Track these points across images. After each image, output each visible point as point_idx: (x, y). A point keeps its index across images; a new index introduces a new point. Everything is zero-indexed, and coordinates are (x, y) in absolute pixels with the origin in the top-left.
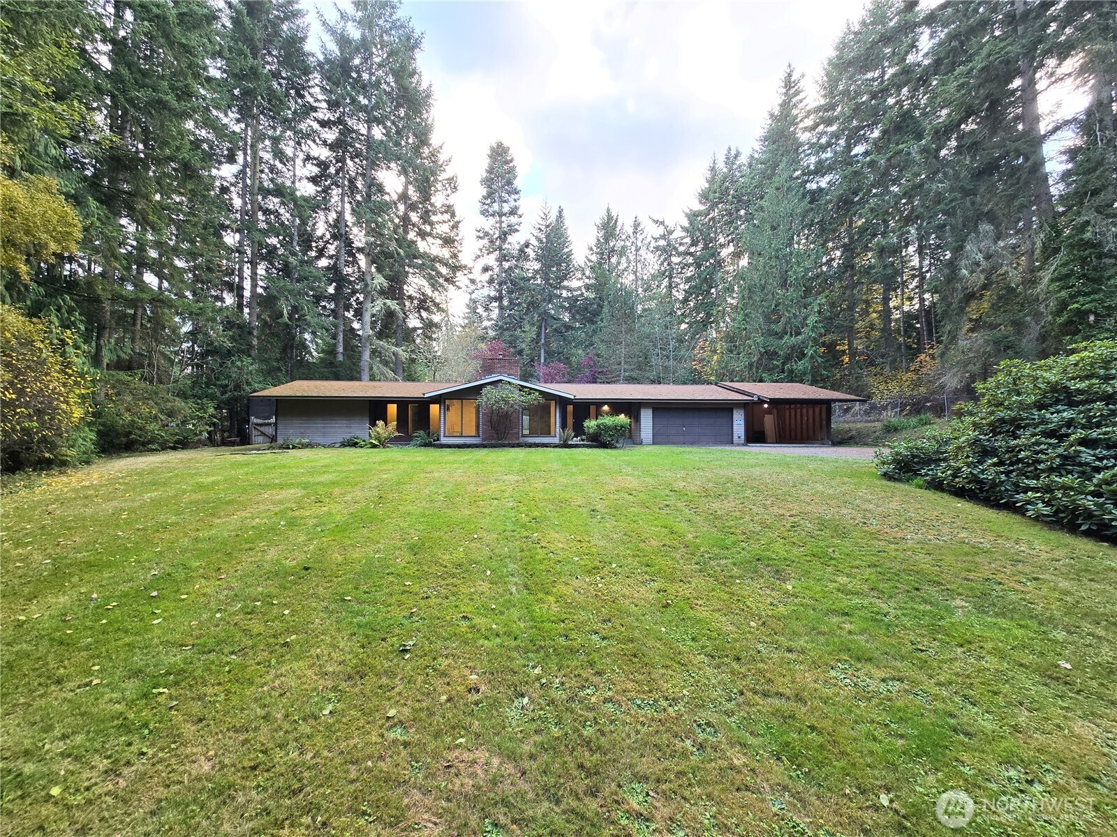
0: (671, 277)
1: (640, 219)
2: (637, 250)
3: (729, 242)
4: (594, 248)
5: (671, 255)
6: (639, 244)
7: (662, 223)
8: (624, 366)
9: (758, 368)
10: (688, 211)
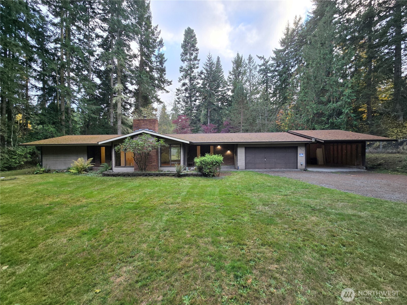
0: (267, 83)
1: (252, 56)
2: (250, 71)
3: (296, 64)
4: (232, 73)
5: (267, 73)
6: (251, 67)
7: (263, 58)
8: (242, 124)
9: (312, 122)
10: (275, 50)
